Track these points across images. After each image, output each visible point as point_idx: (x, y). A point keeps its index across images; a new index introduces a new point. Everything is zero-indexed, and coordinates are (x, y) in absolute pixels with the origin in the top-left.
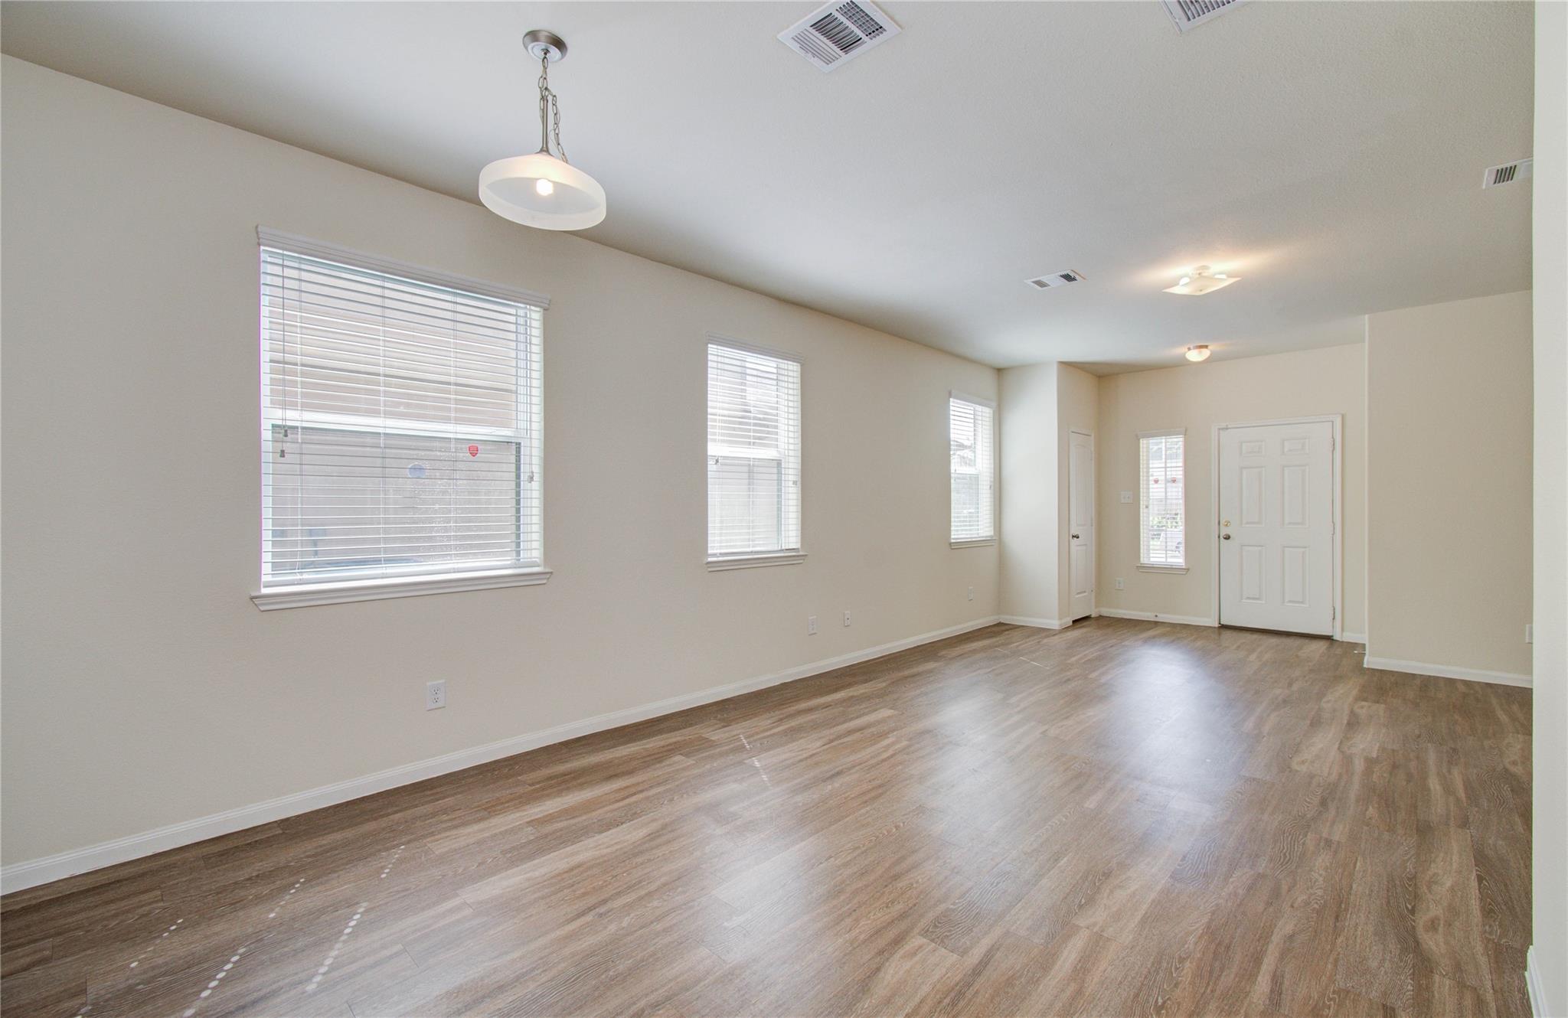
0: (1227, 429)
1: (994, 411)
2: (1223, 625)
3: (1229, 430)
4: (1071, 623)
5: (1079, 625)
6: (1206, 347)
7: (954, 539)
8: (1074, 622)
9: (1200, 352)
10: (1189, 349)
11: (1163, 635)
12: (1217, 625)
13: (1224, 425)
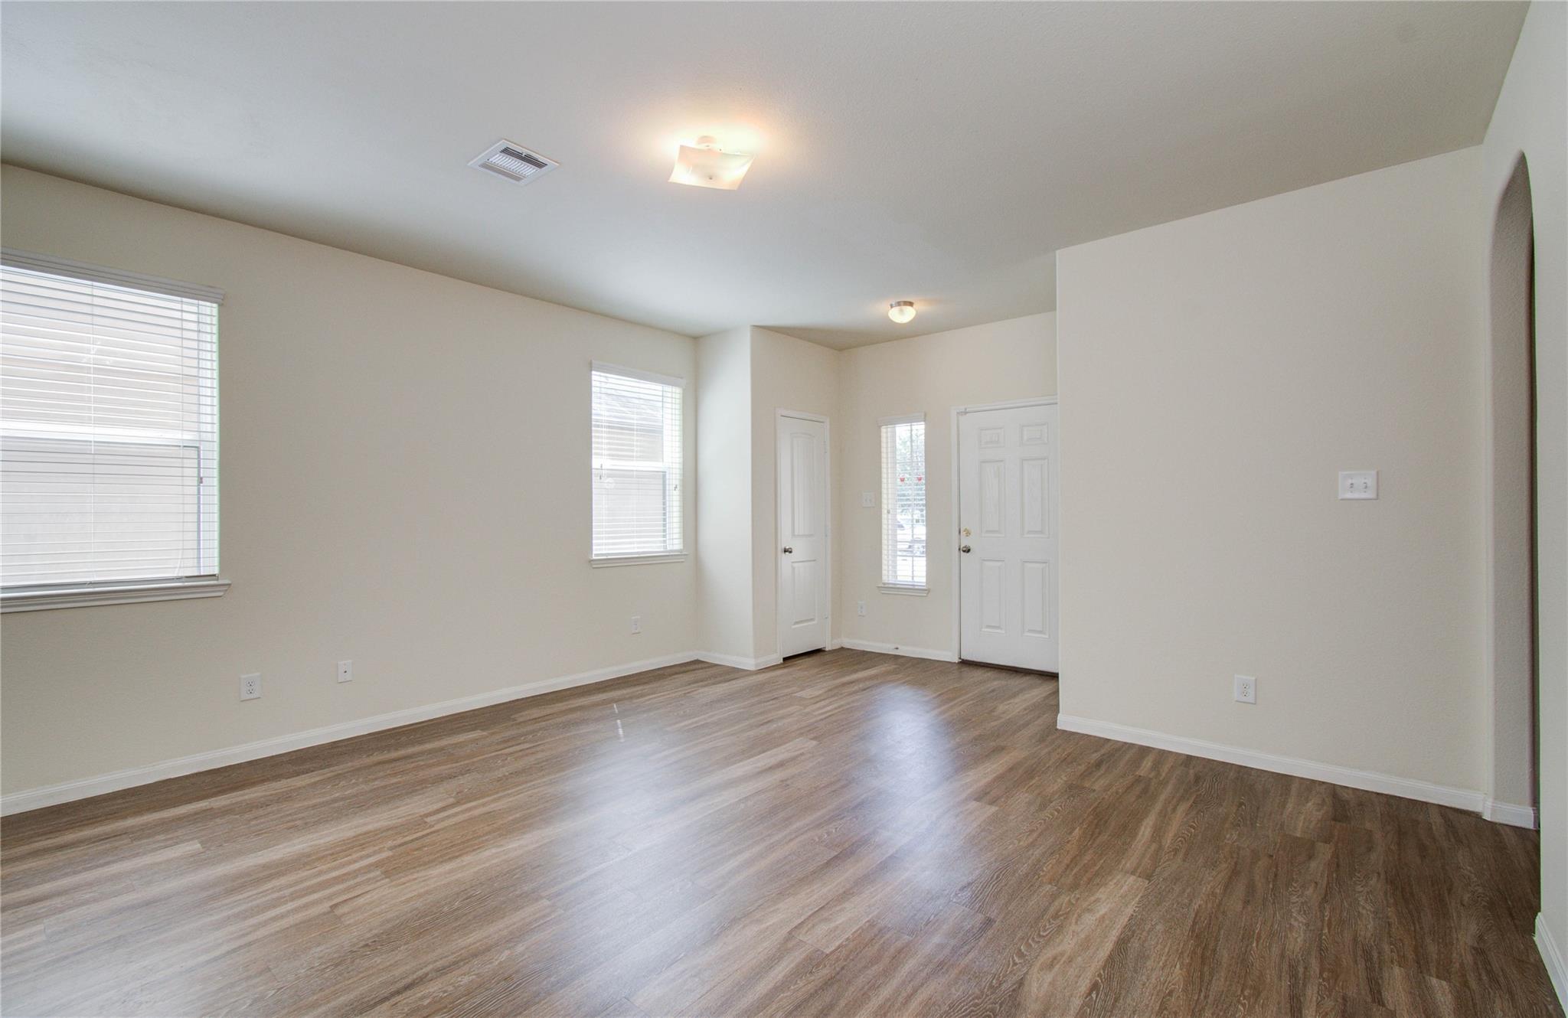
0: (966, 413)
1: (684, 390)
2: (963, 660)
3: (968, 415)
4: (782, 661)
5: (789, 663)
6: (911, 304)
7: (597, 555)
8: (785, 659)
9: (901, 311)
10: (892, 306)
11: (895, 672)
12: (956, 660)
13: (962, 408)
